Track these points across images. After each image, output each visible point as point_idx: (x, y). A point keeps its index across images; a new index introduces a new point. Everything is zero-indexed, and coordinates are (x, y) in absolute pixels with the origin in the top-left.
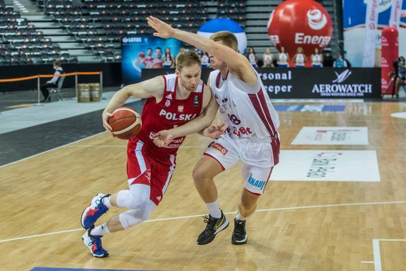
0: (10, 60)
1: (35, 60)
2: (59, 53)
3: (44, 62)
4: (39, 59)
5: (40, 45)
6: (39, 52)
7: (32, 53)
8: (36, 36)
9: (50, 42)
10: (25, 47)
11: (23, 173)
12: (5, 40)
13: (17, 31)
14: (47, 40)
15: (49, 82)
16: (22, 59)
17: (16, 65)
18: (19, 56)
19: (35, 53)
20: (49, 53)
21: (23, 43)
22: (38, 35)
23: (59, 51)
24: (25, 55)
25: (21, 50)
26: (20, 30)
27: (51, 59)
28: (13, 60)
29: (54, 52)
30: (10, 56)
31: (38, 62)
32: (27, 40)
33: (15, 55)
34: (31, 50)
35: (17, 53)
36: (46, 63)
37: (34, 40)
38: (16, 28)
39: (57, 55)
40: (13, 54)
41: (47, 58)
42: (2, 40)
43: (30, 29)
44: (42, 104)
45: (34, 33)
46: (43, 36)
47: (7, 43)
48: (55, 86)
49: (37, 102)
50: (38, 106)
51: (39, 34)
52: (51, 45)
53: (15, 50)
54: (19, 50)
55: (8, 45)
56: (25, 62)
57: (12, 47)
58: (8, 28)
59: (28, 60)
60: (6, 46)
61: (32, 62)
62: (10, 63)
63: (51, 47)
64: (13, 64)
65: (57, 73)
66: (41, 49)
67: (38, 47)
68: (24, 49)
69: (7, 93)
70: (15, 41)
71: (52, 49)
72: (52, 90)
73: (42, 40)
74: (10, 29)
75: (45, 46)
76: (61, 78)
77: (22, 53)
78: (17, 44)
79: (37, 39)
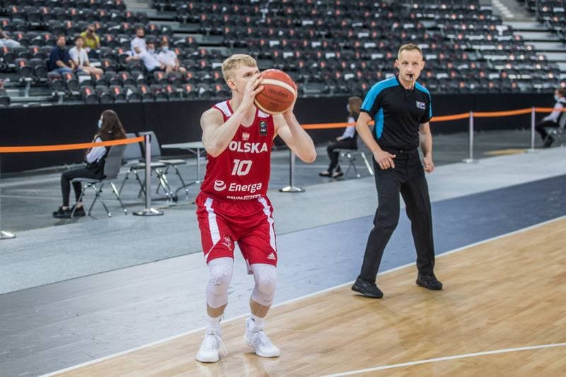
0: (488, 85)
1: (523, 87)
2: (557, 77)
3: (536, 89)
4: (528, 85)
5: (531, 65)
6: (528, 74)
7: (519, 77)
8: (524, 52)
9: (546, 62)
10: (509, 67)
11: (522, 251)
12: (479, 56)
13: (497, 43)
14: (541, 58)
15: (547, 119)
16: (505, 84)
17: (496, 92)
18: (500, 80)
19: (525, 77)
20: (543, 77)
21: (506, 62)
22: (528, 51)
23: (558, 74)
24: (509, 79)
25: (503, 71)
26: (502, 42)
27: (546, 85)
28: (491, 85)
29: (551, 76)
30: (488, 80)
31: (528, 89)
32: (512, 58)
33: (494, 79)
34: (517, 72)
35: (497, 76)
36: (539, 91)
37: (522, 57)
38: (496, 40)
39: (555, 80)
40: (492, 76)
41: (540, 83)
42: (476, 55)
43: (517, 41)
44: (537, 150)
45: (522, 48)
46: (534, 51)
47: (482, 61)
48: (554, 125)
49: (530, 147)
50: (531, 153)
51: (529, 48)
52: (546, 65)
53: (494, 71)
54: (500, 71)
55: (483, 63)
56: (510, 89)
57: (490, 66)
58: (485, 39)
59: (514, 85)
60: (481, 65)
61: (518, 88)
62: (487, 89)
63: (546, 68)
64: (491, 92)
65: (558, 107)
66: (532, 71)
67: (528, 67)
68: (508, 70)
69: (483, 132)
70: (494, 58)
71: (547, 72)
72: (550, 131)
73: (533, 58)
74: (488, 41)
75: (538, 67)
76: (564, 115)
77: (504, 75)
78: (497, 62)
79: (527, 56)
